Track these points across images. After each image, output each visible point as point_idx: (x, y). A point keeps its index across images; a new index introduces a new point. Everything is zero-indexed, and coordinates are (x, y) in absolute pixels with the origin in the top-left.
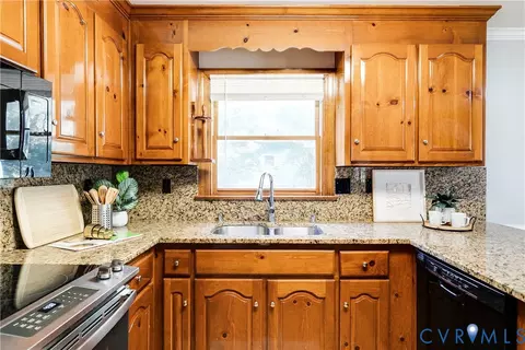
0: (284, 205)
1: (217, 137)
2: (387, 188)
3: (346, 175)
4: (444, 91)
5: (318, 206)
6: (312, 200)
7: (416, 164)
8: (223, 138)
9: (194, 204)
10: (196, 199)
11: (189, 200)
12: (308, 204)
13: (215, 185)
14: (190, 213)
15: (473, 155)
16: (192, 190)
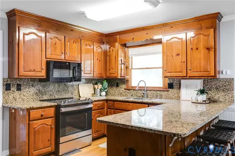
0: (151, 92)
1: (132, 69)
2: (187, 87)
3: (172, 82)
4: (197, 49)
5: (162, 93)
6: (160, 91)
7: (188, 77)
8: (134, 69)
9: (124, 91)
10: (125, 89)
11: (123, 89)
12: (158, 92)
13: (131, 85)
14: (123, 94)
15: (210, 74)
16: (124, 86)
